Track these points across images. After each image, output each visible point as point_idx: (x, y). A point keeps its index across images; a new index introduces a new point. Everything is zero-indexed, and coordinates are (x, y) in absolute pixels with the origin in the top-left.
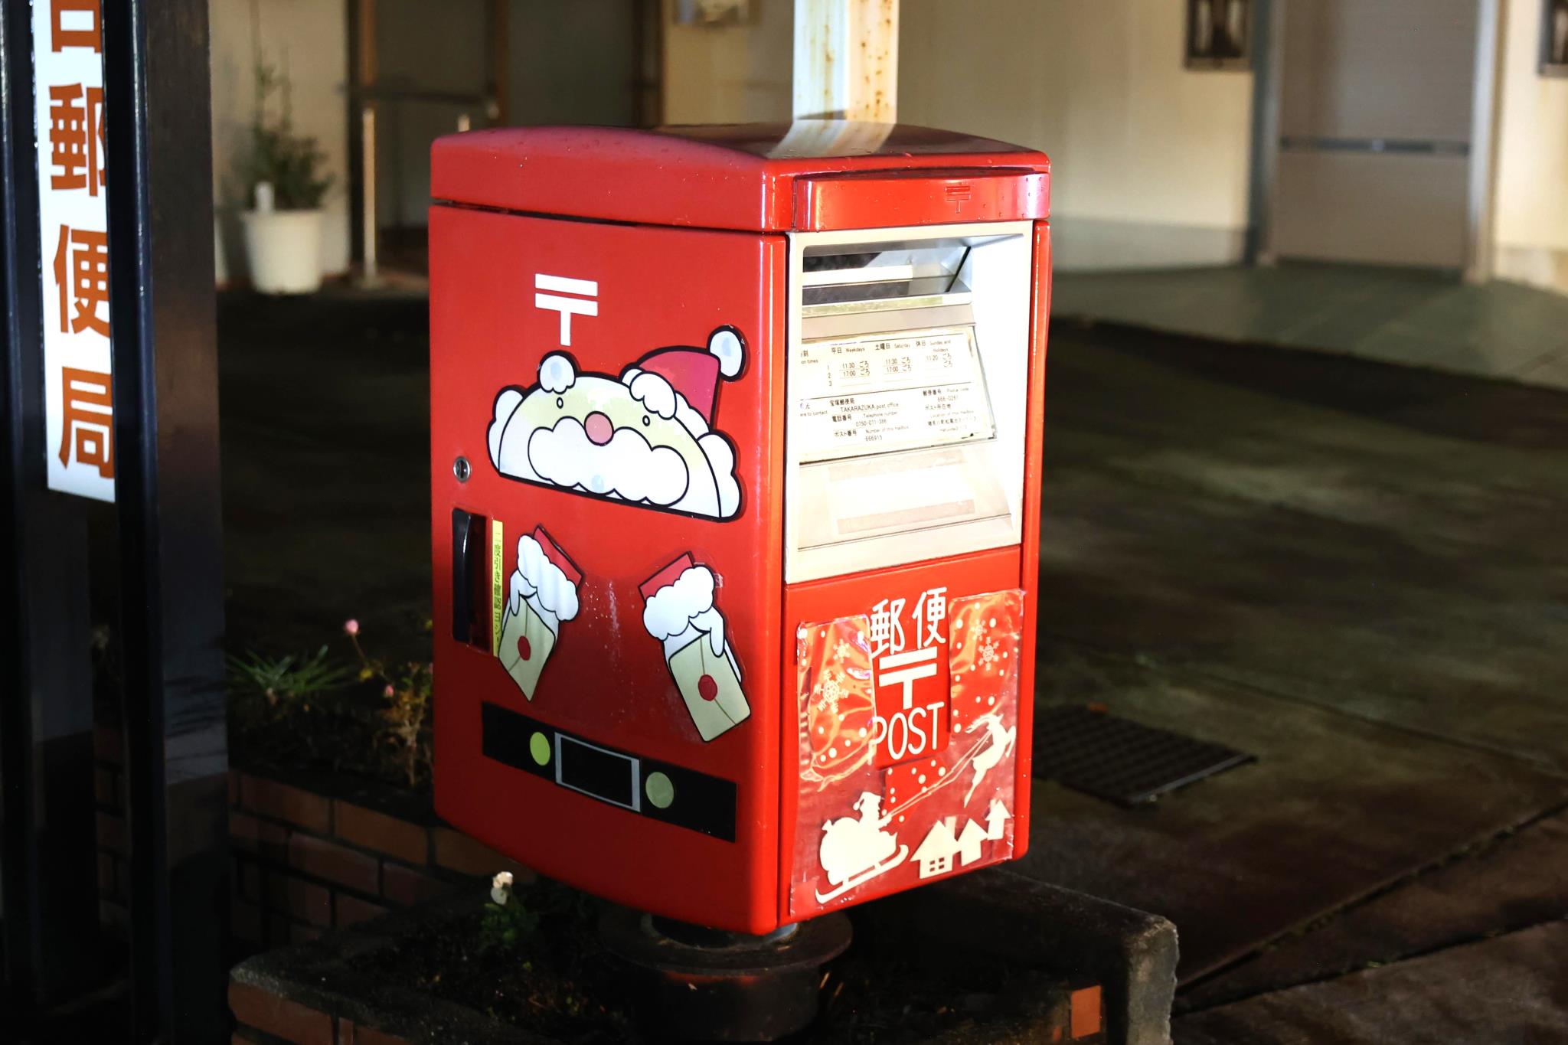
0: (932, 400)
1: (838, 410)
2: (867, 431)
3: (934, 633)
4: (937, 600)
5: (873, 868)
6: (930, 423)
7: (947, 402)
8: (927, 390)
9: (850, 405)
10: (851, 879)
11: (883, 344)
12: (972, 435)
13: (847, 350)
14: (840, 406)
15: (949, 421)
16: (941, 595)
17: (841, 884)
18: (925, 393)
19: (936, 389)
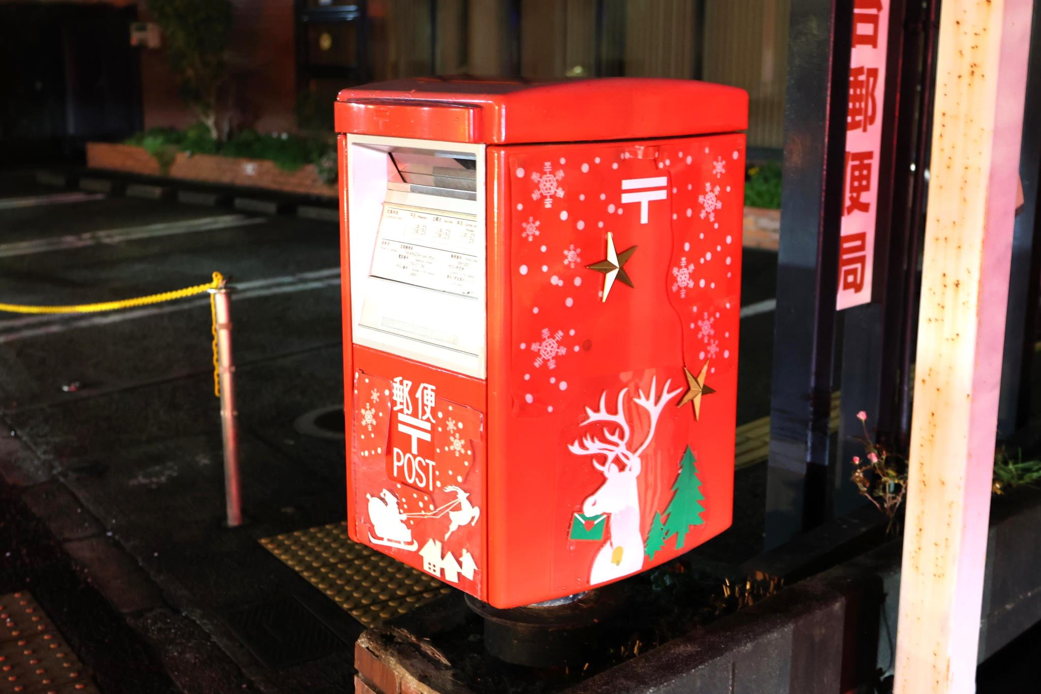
0: (455, 262)
1: (403, 252)
2: (413, 270)
3: (428, 415)
4: (428, 392)
5: (399, 542)
6: (448, 276)
7: (462, 266)
8: (454, 254)
9: (410, 251)
10: (389, 540)
11: (437, 218)
12: (468, 293)
13: (419, 217)
14: (405, 249)
15: (459, 279)
16: (432, 390)
17: (382, 539)
18: (452, 256)
19: (460, 255)
